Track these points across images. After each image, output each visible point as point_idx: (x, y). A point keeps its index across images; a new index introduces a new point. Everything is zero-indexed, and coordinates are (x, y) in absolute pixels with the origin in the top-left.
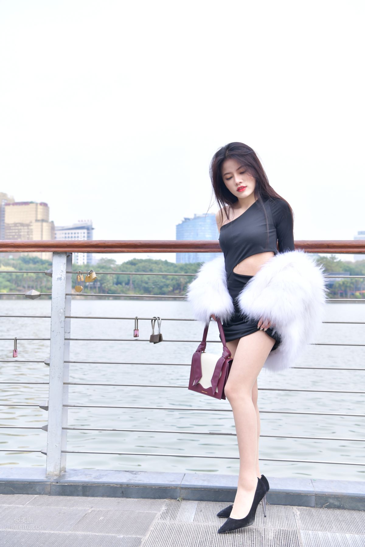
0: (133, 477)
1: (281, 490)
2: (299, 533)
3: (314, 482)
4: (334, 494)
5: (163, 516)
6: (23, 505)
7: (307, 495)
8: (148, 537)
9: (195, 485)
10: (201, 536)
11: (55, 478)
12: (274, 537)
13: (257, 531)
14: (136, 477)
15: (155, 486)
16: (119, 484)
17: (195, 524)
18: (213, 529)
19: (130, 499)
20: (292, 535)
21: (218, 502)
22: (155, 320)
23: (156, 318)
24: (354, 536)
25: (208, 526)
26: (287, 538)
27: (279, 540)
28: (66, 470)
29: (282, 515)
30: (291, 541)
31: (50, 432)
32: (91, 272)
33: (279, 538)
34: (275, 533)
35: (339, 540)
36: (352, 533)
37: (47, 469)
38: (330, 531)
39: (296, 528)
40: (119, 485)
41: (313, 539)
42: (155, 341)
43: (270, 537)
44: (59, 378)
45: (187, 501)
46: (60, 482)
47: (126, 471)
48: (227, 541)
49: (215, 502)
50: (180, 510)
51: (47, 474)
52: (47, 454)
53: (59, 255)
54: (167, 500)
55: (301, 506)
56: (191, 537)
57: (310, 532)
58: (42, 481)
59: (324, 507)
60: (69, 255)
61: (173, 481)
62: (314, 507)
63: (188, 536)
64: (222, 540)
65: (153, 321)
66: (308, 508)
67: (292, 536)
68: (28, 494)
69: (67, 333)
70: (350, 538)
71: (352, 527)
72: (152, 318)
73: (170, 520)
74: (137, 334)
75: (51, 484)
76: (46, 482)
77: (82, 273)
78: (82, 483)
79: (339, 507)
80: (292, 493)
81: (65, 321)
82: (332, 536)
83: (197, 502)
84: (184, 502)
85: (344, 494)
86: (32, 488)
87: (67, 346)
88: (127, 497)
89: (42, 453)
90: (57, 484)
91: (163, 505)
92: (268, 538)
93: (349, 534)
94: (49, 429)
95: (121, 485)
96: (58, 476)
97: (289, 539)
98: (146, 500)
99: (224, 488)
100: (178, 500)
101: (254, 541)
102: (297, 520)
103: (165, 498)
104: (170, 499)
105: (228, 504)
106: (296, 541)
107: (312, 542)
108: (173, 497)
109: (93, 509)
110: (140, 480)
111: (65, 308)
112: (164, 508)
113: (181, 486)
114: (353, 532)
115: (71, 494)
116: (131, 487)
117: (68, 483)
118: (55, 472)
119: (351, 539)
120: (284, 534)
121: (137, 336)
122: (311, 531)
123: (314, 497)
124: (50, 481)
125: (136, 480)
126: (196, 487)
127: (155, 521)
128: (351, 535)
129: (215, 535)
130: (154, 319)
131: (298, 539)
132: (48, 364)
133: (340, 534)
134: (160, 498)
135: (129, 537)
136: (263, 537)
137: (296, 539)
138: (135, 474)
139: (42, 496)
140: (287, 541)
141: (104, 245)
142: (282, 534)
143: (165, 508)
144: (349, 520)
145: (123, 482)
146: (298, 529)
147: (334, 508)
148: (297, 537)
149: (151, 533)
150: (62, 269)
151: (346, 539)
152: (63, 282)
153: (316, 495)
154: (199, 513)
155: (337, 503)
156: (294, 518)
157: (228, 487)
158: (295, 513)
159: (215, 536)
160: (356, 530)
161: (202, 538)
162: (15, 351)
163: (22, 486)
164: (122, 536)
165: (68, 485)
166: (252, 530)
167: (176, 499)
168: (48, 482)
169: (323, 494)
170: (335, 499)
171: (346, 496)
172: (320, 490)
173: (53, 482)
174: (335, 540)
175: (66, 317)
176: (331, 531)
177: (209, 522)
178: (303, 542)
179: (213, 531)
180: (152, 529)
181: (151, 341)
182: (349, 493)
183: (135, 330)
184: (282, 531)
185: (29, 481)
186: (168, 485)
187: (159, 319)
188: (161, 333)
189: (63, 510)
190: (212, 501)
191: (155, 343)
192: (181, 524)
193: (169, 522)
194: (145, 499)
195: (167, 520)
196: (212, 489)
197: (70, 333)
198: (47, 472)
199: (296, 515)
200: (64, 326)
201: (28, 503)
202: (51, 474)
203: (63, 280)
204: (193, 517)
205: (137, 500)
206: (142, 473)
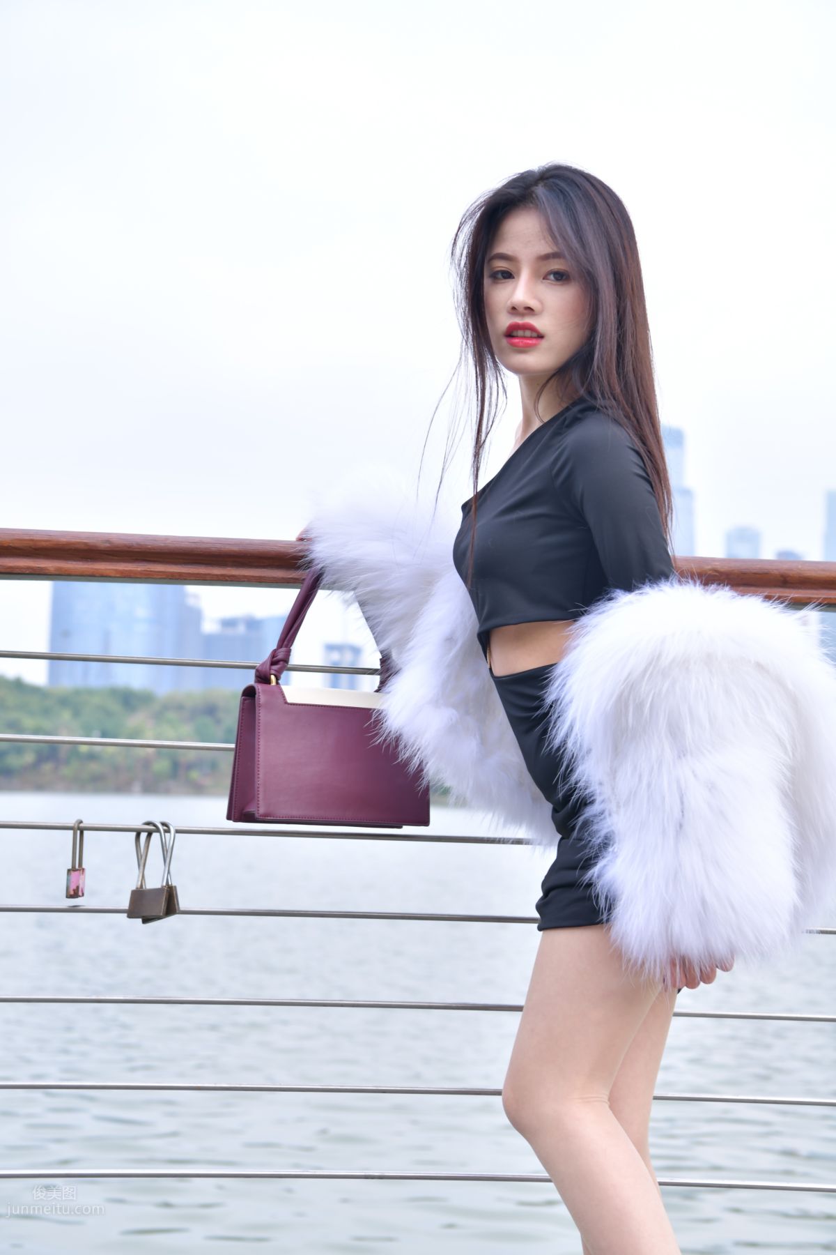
22: (150, 835)
23: (155, 825)
42: (147, 914)
65: (143, 836)
72: (138, 824)
74: (78, 887)
121: (80, 894)
130: (144, 831)
181: (132, 913)
183: (74, 869)
187: (168, 831)
188: (174, 883)
191: (146, 920)
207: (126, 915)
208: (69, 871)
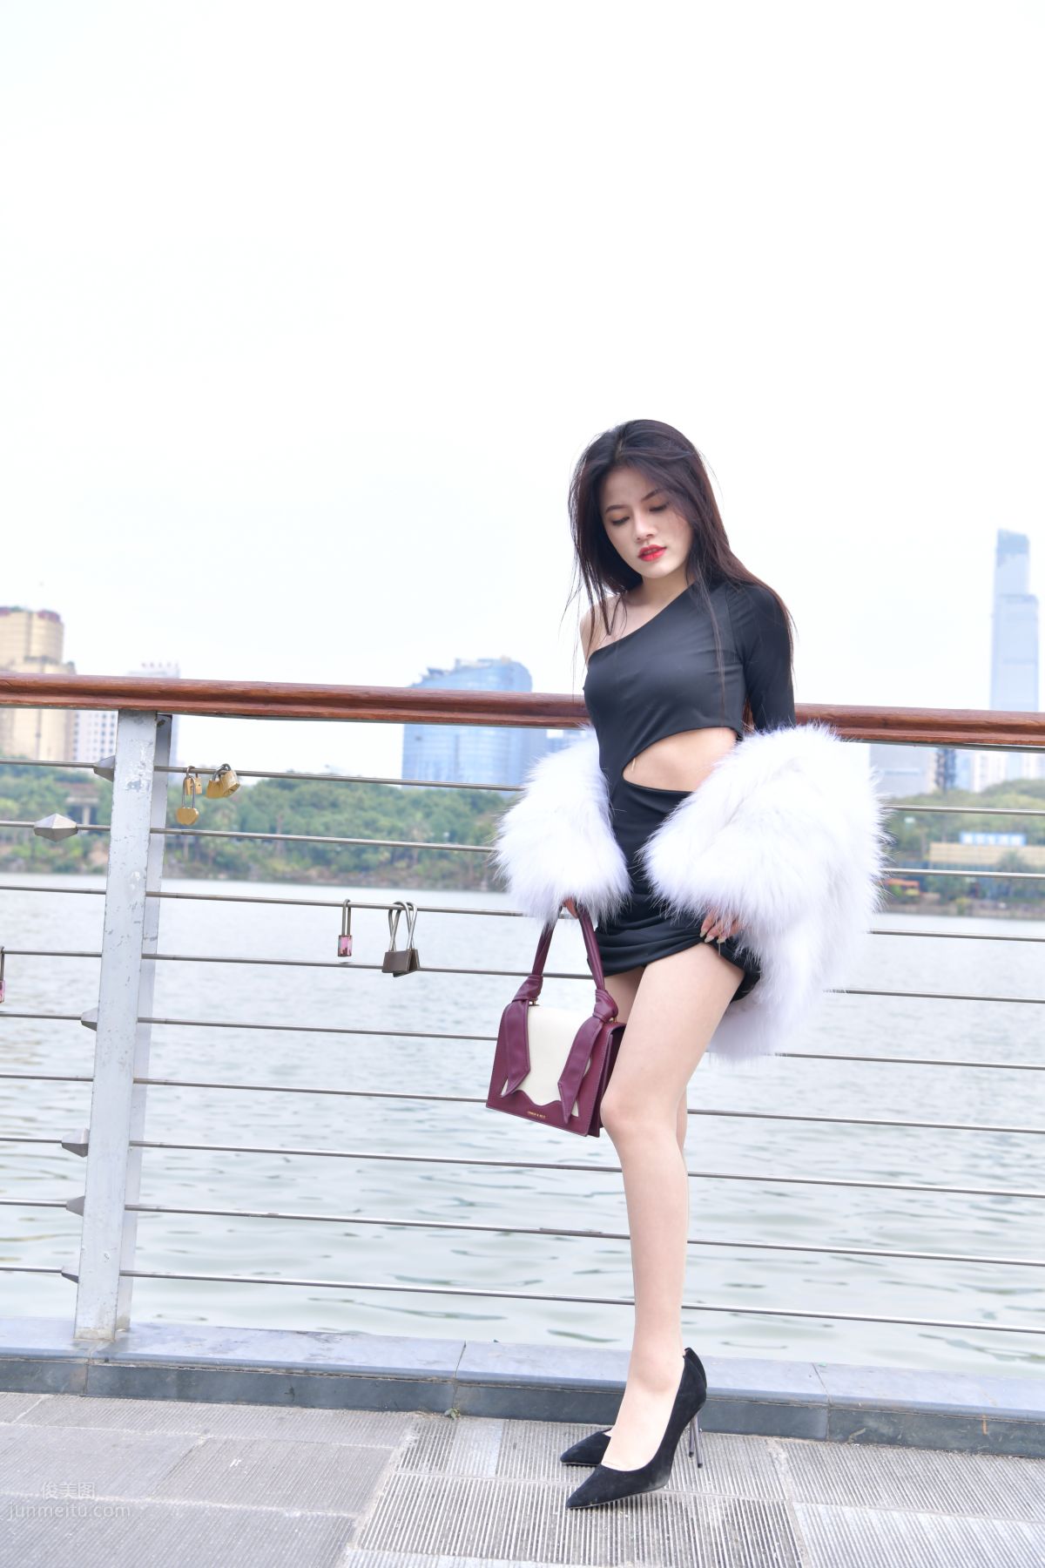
0: (323, 1350)
1: (735, 1391)
2: (792, 1509)
3: (822, 1372)
4: (882, 1404)
5: (411, 1459)
6: (10, 1422)
7: (807, 1407)
8: (372, 1516)
9: (495, 1375)
10: (520, 1517)
11: (101, 1346)
12: (723, 1522)
13: (676, 1503)
14: (329, 1349)
15: (384, 1374)
16: (283, 1368)
17: (501, 1483)
18: (553, 1496)
19: (313, 1410)
20: (771, 1515)
21: (558, 1423)
22: (399, 912)
23: (402, 905)
24: (939, 1520)
25: (539, 1488)
26: (759, 1525)
27: (739, 1529)
28: (131, 1326)
29: (738, 1459)
30: (770, 1531)
31: (89, 1216)
32: (224, 769)
33: (738, 1523)
34: (726, 1509)
35: (901, 1531)
36: (937, 1514)
37: (79, 1321)
38: (873, 1506)
39: (782, 1498)
40: (284, 1371)
41: (830, 1526)
42: (400, 969)
43: (713, 1520)
44: (123, 1064)
45: (474, 1418)
46: (113, 1359)
47: (298, 1333)
48: (596, 1532)
49: (551, 1423)
50: (457, 1442)
51: (78, 1334)
52: (80, 1280)
53: (135, 718)
54: (417, 1416)
55: (788, 1436)
56: (494, 1518)
57: (821, 1508)
58: (63, 1354)
59: (850, 1441)
60: (164, 720)
61: (435, 1362)
62: (823, 1440)
63: (484, 1516)
64: (581, 1527)
65: (395, 912)
66: (807, 1442)
67: (772, 1518)
68: (21, 1391)
69: (149, 940)
70: (930, 1524)
71: (931, 1494)
73: (431, 1469)
74: (346, 949)
75: (87, 1365)
76: (73, 1357)
77: (197, 773)
78: (178, 1362)
79: (892, 1442)
80: (765, 1400)
81: (144, 905)
82: (882, 1520)
83: (501, 1421)
84: (465, 1422)
85: (909, 1406)
86: (33, 1374)
87: (148, 977)
88: (305, 1404)
89: (64, 1275)
90: (105, 1364)
91: (406, 1430)
92: (708, 1524)
93: (927, 1515)
94: (87, 1209)
95: (289, 1370)
96: (108, 1343)
97: (764, 1527)
98: (358, 1413)
99: (577, 1383)
100: (449, 1416)
101: (671, 1532)
102: (783, 1474)
103: (411, 1410)
104: (425, 1411)
105: (587, 1427)
106: (785, 1532)
107: (829, 1536)
108: (433, 1408)
109: (209, 1436)
110: (340, 1359)
111: (146, 869)
112: (409, 1438)
113: (457, 1377)
114: (937, 1507)
115: (146, 1393)
116: (317, 1377)
117: (137, 1363)
118: (99, 1331)
119: (935, 1529)
120: (751, 1512)
121: (348, 953)
122: (823, 1506)
123: (826, 1411)
124: (87, 1354)
125: (329, 1358)
126: (498, 1379)
127: (388, 1474)
128: (933, 1516)
129: (558, 1513)
130: (395, 908)
131: (789, 1528)
132: (93, 1026)
133: (904, 1515)
134: (398, 1408)
135: (318, 1516)
136: (692, 1519)
137: (784, 1528)
138: (327, 1341)
139: (62, 1397)
140: (761, 1533)
141: (265, 694)
142: (746, 1512)
143: (414, 1438)
144: (922, 1477)
145: (295, 1363)
146: (787, 1498)
147: (878, 1443)
148: (788, 1522)
149: (378, 1507)
150: (143, 758)
151: (919, 1527)
152: (145, 794)
153: (831, 1405)
154: (509, 1452)
155: (887, 1430)
156: (773, 1469)
157: (588, 1381)
158: (775, 1456)
159: (561, 1516)
160: (944, 1504)
161: (524, 1522)
163: (5, 1367)
164: (298, 1514)
165: (138, 1369)
166: (661, 1500)
167: (444, 1412)
168: (81, 1357)
169: (851, 1405)
170: (883, 1419)
171: (912, 1409)
172: (841, 1394)
173: (93, 1359)
174: (892, 1531)
175: (149, 894)
176: (878, 1506)
177: (539, 1477)
178: (804, 1534)
179: (552, 1501)
180: (380, 1493)
181: (386, 969)
182: (919, 1403)
183: (343, 935)
185: (25, 1353)
186: (422, 1374)
187: (411, 909)
188: (415, 947)
189: (124, 1439)
190: (544, 1420)
191: (396, 974)
192: (463, 1480)
193: (427, 1476)
194: (355, 1411)
195: (420, 1470)
196: (545, 1385)
197: (157, 938)
198: (77, 1330)
199: (777, 1462)
200: (141, 919)
201: (22, 1415)
202: (88, 1336)
203: (143, 790)
204: (494, 1461)
205: (331, 1414)
206: (348, 1340)
207: (381, 970)
208: (340, 936)
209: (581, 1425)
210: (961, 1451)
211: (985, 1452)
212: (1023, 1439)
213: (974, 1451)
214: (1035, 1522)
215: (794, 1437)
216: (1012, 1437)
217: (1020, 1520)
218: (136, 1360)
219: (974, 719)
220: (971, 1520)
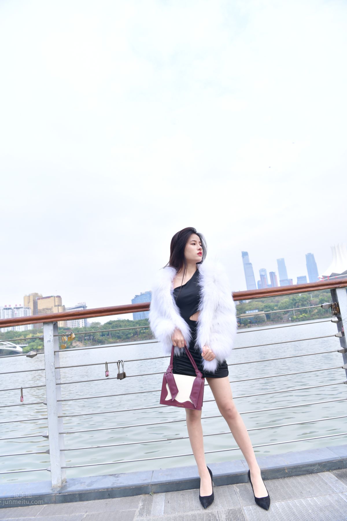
0: (116, 480)
1: (223, 474)
2: (243, 510)
3: (244, 462)
5: (141, 514)
6: (35, 516)
7: (242, 475)
9: (162, 481)
11: (59, 489)
14: (118, 480)
15: (132, 486)
16: (106, 489)
17: (165, 517)
18: (180, 519)
19: (115, 499)
20: (238, 513)
21: (179, 491)
22: (120, 363)
23: (120, 361)
25: (176, 517)
26: (235, 518)
28: (67, 481)
29: (227, 494)
30: (239, 519)
32: (71, 333)
33: (230, 518)
34: (226, 514)
36: (280, 502)
37: (52, 482)
39: (240, 506)
41: (254, 513)
42: (121, 378)
43: (223, 518)
44: (55, 414)
45: (157, 494)
46: (61, 493)
47: (110, 475)
49: (177, 492)
50: (153, 504)
51: (52, 486)
52: (51, 471)
53: (47, 324)
54: (142, 496)
55: (238, 483)
58: (49, 493)
60: (55, 324)
61: (146, 480)
62: (247, 482)
65: (118, 363)
66: (243, 484)
69: (58, 380)
72: (117, 361)
73: (146, 515)
75: (55, 495)
76: (51, 494)
77: (65, 335)
78: (78, 491)
80: (230, 475)
81: (55, 371)
83: (164, 494)
84: (155, 496)
85: (267, 469)
87: (59, 389)
88: (113, 498)
90: (60, 495)
91: (139, 501)
93: (278, 503)
94: (50, 453)
95: (107, 489)
96: (60, 488)
97: (237, 518)
98: (127, 498)
99: (182, 480)
100: (151, 495)
102: (239, 497)
103: (141, 494)
104: (144, 494)
106: (243, 519)
107: (254, 517)
108: (146, 493)
110: (121, 483)
111: (54, 362)
112: (141, 504)
113: (152, 483)
115: (71, 501)
116: (115, 490)
117: (68, 493)
120: (233, 513)
121: (108, 376)
122: (251, 506)
124: (54, 492)
125: (118, 483)
126: (162, 482)
127: (135, 519)
128: (279, 503)
131: (244, 517)
132: (46, 404)
134: (137, 495)
137: (242, 517)
138: (117, 477)
139: (49, 505)
140: (236, 520)
141: (78, 313)
142: (231, 513)
143: (142, 504)
145: (109, 487)
148: (243, 515)
150: (50, 334)
152: (52, 343)
154: (167, 505)
156: (236, 496)
158: (236, 491)
160: (281, 498)
162: (22, 397)
165: (68, 495)
167: (149, 493)
168: (53, 494)
171: (268, 470)
173: (56, 493)
175: (56, 368)
177: (176, 512)
178: (248, 519)
181: (118, 378)
182: (269, 468)
183: (106, 371)
184: (231, 511)
185: (39, 494)
186: (142, 484)
187: (122, 362)
189: (64, 518)
191: (121, 379)
192: (155, 518)
193: (145, 518)
194: (126, 497)
195: (144, 516)
196: (175, 482)
197: (60, 379)
198: (52, 485)
199: (237, 493)
200: (54, 375)
201: (38, 513)
202: (55, 486)
203: (51, 342)
204: (163, 509)
205: (120, 499)
206: (123, 475)
209: (185, 491)
210: (281, 478)
211: (287, 477)
212: (296, 471)
213: (285, 477)
214: (305, 498)
215: (240, 483)
216: (293, 471)
217: (301, 498)
218: (67, 492)
219: (252, 292)
220: (289, 501)
